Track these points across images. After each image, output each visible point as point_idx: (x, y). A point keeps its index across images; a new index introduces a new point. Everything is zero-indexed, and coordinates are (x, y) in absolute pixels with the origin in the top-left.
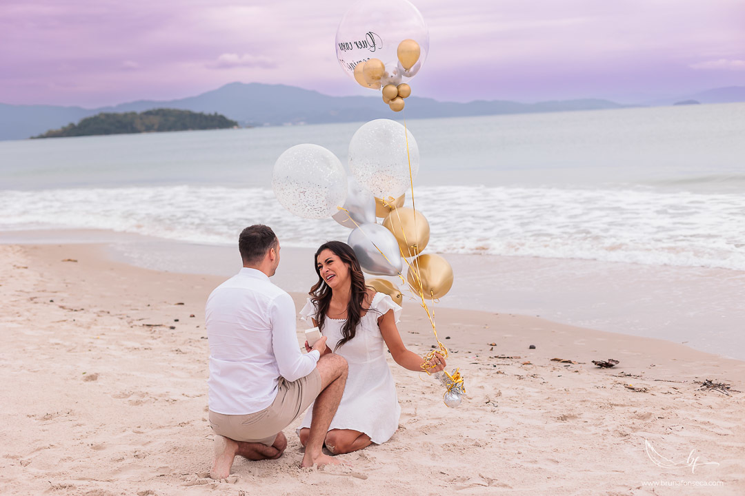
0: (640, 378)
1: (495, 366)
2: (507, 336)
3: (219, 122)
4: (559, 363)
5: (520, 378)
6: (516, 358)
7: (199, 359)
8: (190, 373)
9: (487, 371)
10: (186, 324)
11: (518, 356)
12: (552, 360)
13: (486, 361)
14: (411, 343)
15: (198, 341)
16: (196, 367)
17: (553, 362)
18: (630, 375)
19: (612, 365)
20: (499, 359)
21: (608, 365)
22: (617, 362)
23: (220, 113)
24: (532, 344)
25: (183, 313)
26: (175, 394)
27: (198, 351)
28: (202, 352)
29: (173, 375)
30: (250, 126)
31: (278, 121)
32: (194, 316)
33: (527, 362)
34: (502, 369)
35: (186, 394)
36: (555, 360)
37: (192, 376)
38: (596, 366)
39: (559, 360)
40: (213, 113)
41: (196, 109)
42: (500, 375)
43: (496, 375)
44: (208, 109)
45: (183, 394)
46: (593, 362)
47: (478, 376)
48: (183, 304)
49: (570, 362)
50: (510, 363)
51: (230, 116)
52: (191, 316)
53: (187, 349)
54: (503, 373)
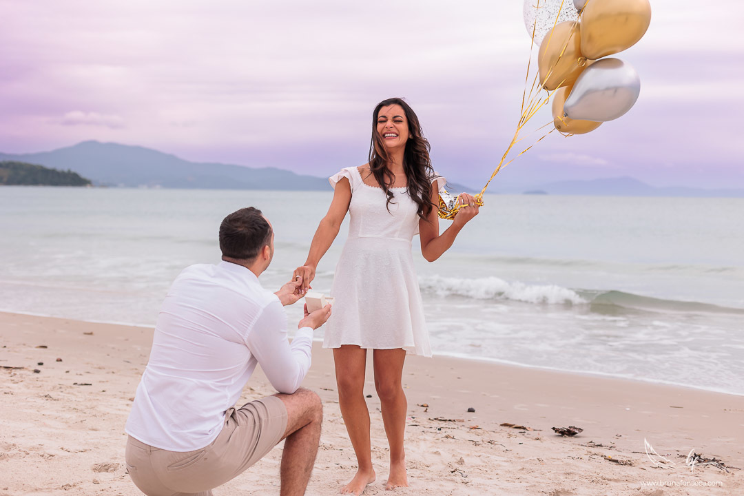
0: (614, 449)
1: (440, 429)
2: (434, 397)
3: (73, 180)
4: (511, 429)
5: (476, 444)
6: (460, 421)
7: (76, 407)
8: (66, 423)
9: (434, 435)
10: (53, 368)
11: (461, 419)
12: (501, 425)
13: (426, 423)
14: (329, 400)
15: (71, 387)
16: (73, 416)
17: (503, 428)
18: (601, 446)
19: (575, 433)
20: (440, 422)
21: (569, 433)
22: (580, 430)
23: (73, 170)
24: (470, 407)
25: (48, 357)
26: (52, 447)
27: (73, 398)
28: (78, 400)
29: (45, 425)
30: (104, 186)
31: (132, 183)
32: (61, 360)
33: (474, 426)
34: (449, 432)
35: (66, 447)
36: (505, 425)
37: (69, 426)
38: (557, 434)
39: (510, 426)
40: (66, 170)
41: (49, 165)
42: (450, 440)
43: (445, 440)
44: (62, 166)
45: (62, 449)
46: (554, 428)
47: (425, 440)
48: (46, 347)
49: (524, 428)
50: (456, 427)
51: (84, 174)
52: (57, 361)
53: (59, 395)
54: (453, 438)
